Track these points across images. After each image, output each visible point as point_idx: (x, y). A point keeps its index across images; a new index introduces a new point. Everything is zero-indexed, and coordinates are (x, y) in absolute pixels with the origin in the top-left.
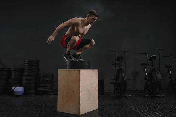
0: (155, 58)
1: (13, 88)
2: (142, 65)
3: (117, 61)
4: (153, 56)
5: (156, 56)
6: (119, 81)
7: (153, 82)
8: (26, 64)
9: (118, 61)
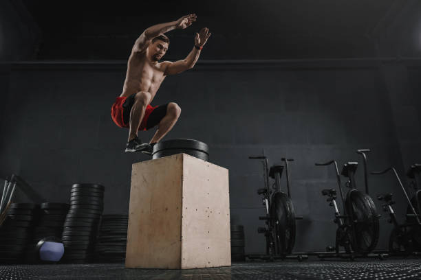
0: (353, 167)
1: (40, 243)
2: (324, 193)
3: (270, 178)
4: (350, 163)
5: (356, 163)
6: (277, 219)
7: (356, 221)
8: (74, 194)
9: (273, 178)
